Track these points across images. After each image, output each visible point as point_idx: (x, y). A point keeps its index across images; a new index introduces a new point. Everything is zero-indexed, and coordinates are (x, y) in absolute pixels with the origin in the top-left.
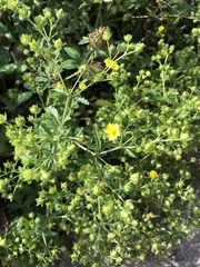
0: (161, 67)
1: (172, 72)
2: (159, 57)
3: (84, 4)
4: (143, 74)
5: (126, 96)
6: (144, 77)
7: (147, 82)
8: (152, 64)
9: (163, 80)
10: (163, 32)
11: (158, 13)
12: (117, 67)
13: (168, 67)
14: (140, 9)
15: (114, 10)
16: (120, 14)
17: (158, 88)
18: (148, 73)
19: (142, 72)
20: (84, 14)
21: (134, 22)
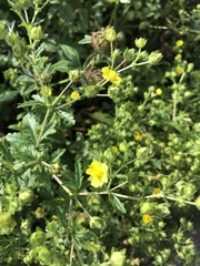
0: (175, 86)
1: (187, 94)
2: (174, 74)
3: (100, 4)
4: (153, 92)
5: (128, 114)
6: (153, 95)
7: (156, 102)
8: (164, 81)
9: (175, 102)
10: (181, 47)
11: (178, 27)
12: (119, 80)
13: (183, 87)
14: (160, 18)
15: (131, 16)
16: (137, 21)
17: (167, 108)
18: (159, 92)
19: (152, 88)
20: (98, 14)
21: (151, 32)
